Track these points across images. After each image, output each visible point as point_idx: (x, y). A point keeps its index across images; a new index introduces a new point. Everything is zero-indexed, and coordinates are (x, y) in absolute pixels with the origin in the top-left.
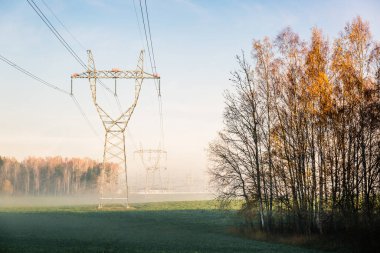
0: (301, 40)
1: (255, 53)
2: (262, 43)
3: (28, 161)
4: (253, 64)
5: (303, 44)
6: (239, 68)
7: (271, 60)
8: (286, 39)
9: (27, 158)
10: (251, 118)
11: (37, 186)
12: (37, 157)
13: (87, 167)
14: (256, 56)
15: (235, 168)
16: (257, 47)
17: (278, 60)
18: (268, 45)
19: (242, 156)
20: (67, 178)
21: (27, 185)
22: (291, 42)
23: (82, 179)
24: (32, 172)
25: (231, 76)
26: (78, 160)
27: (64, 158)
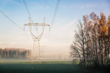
0: (97, 16)
1: (83, 19)
2: (85, 16)
3: (5, 49)
4: (83, 22)
5: (98, 17)
6: (79, 23)
7: (88, 21)
8: (93, 15)
9: (5, 48)
10: (82, 38)
11: (8, 56)
12: (8, 48)
13: (23, 51)
14: (84, 20)
15: (78, 52)
16: (84, 17)
17: (90, 21)
18: (87, 17)
19: (79, 48)
20: (17, 54)
21: (5, 56)
22: (94, 16)
23: (21, 54)
24: (7, 52)
25: (76, 26)
26: (20, 49)
27: (16, 48)
